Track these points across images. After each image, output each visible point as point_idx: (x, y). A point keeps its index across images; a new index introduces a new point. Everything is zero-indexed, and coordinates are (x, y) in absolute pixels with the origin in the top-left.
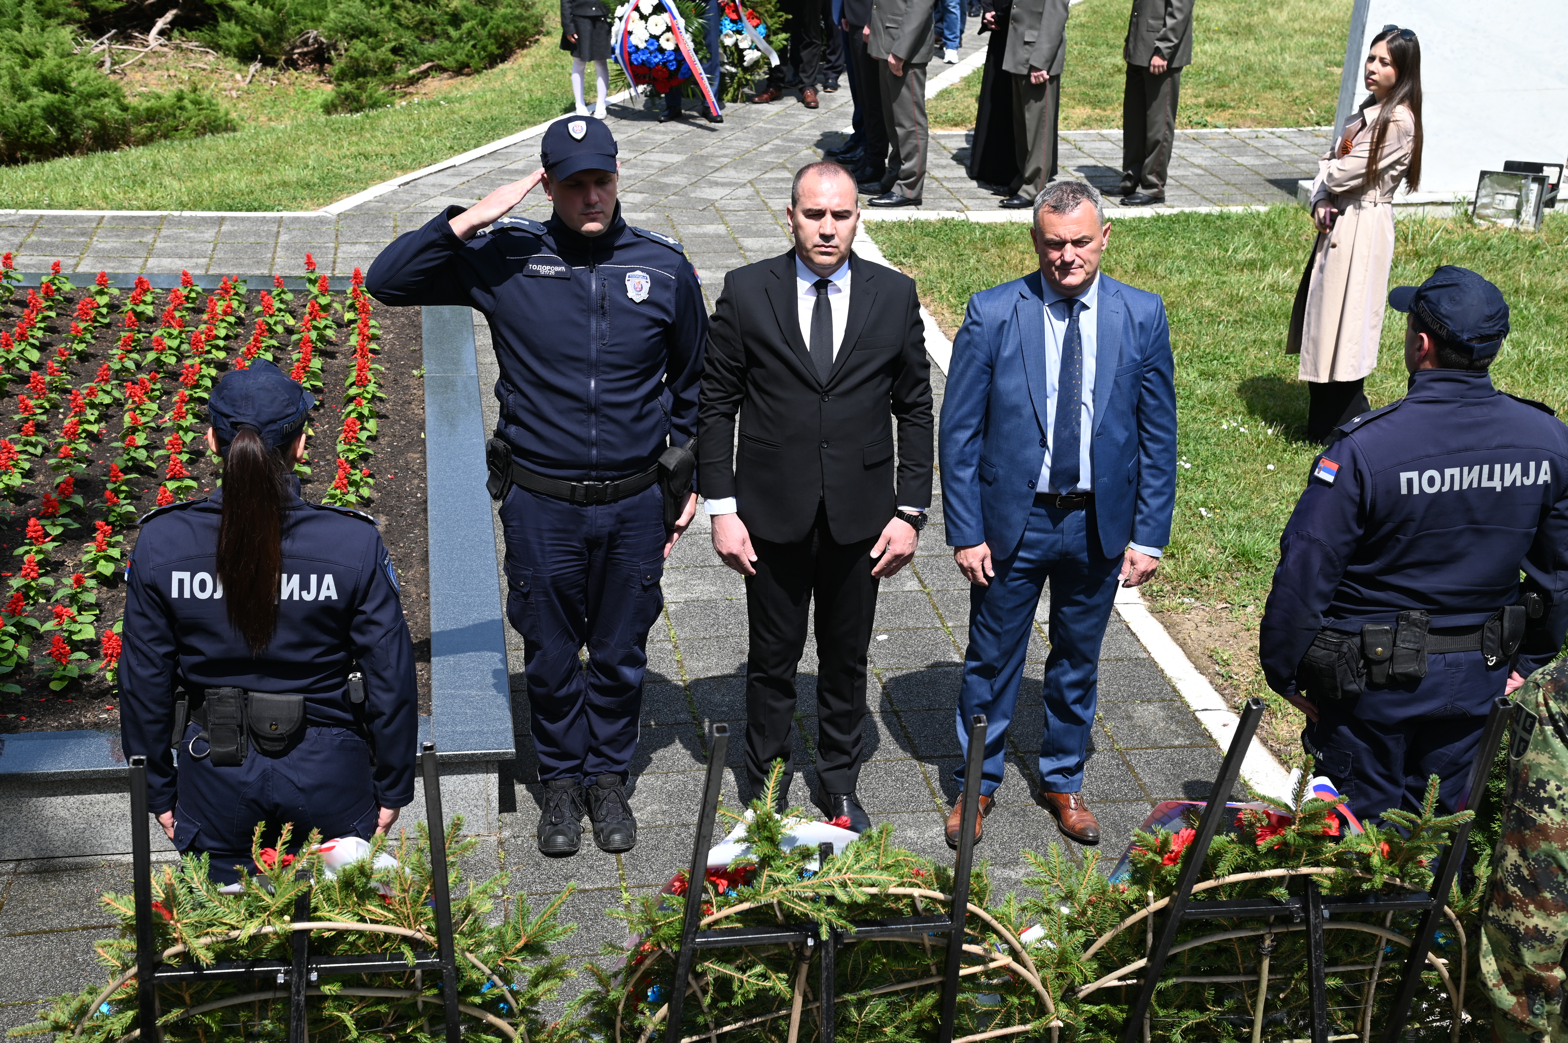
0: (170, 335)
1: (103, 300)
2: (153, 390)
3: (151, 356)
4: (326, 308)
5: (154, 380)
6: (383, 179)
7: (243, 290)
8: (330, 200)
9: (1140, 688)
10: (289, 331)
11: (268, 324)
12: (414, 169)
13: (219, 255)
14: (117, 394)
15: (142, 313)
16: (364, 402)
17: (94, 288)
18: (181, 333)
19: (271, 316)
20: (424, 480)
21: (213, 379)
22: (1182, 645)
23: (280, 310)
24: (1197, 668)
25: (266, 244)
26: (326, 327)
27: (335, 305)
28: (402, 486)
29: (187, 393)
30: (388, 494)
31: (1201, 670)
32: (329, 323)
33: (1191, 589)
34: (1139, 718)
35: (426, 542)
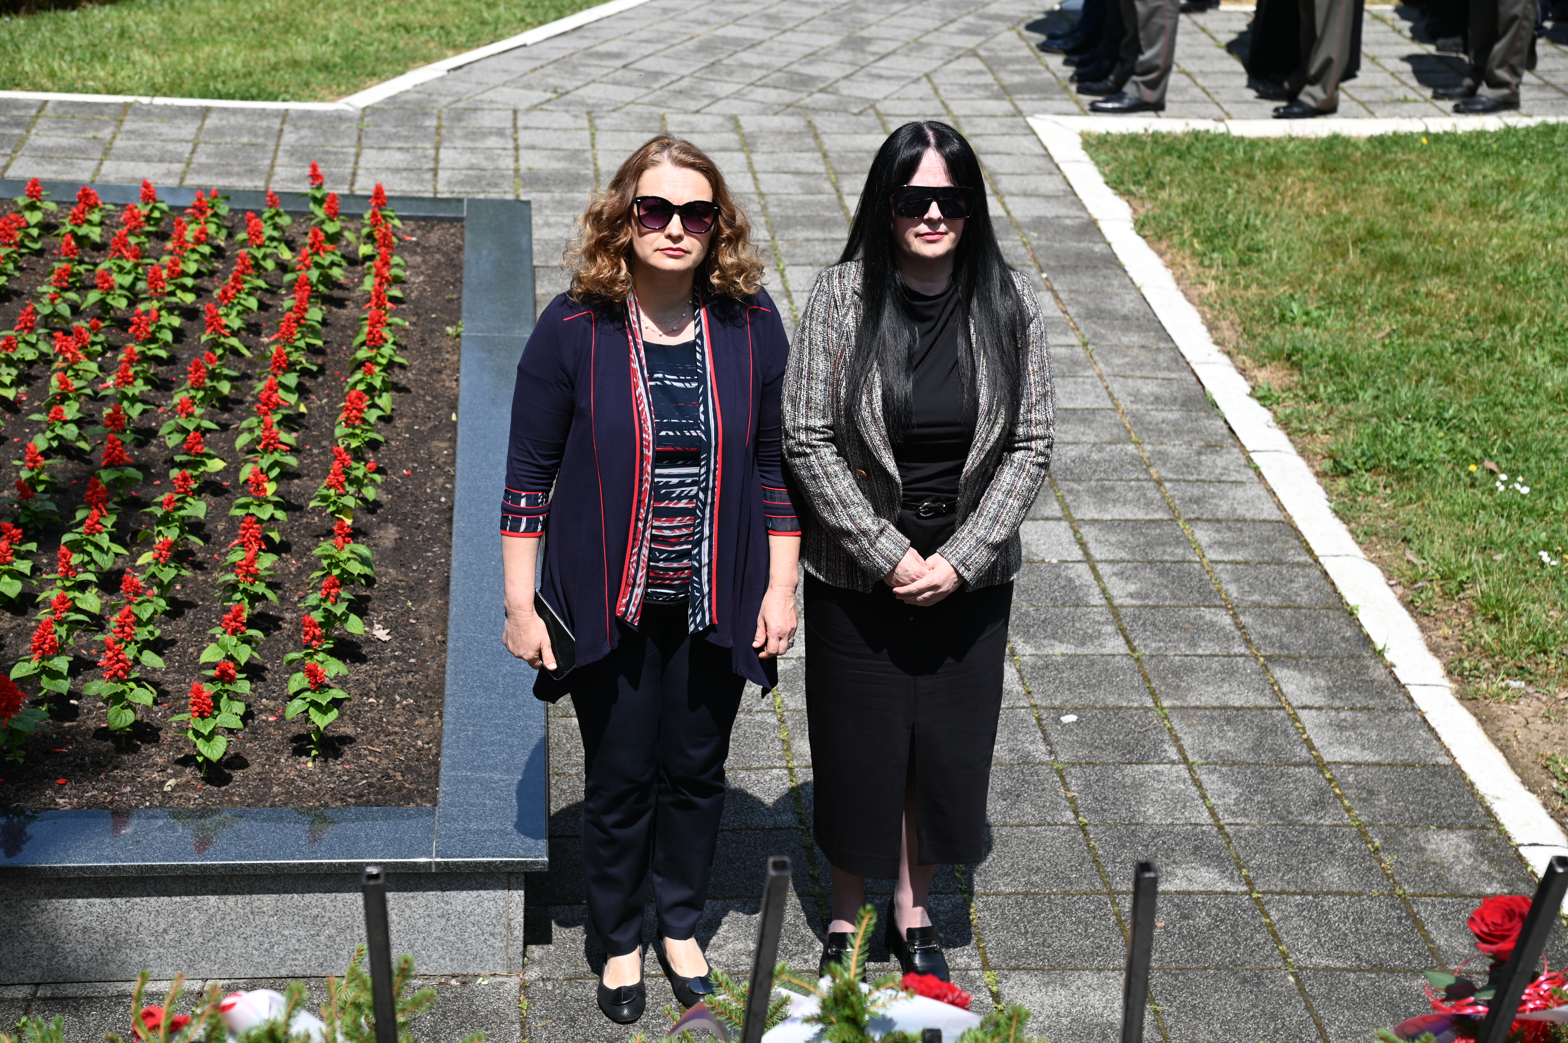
0: (121, 269)
1: (34, 217)
2: (93, 344)
3: (93, 296)
4: (335, 238)
5: (95, 329)
6: (428, 60)
7: (224, 209)
8: (356, 89)
9: (1438, 808)
10: (283, 267)
11: (254, 258)
12: (469, 48)
13: (201, 158)
14: (44, 347)
15: (86, 237)
16: (377, 369)
17: (22, 201)
18: (136, 266)
19: (259, 247)
20: (451, 478)
21: (176, 331)
22: (1504, 749)
23: (272, 239)
24: (1524, 782)
25: (263, 146)
26: (333, 264)
27: (346, 234)
28: (421, 486)
29: (138, 349)
30: (402, 496)
31: (1531, 786)
32: (337, 259)
33: (1521, 668)
34: (1434, 851)
35: (448, 564)
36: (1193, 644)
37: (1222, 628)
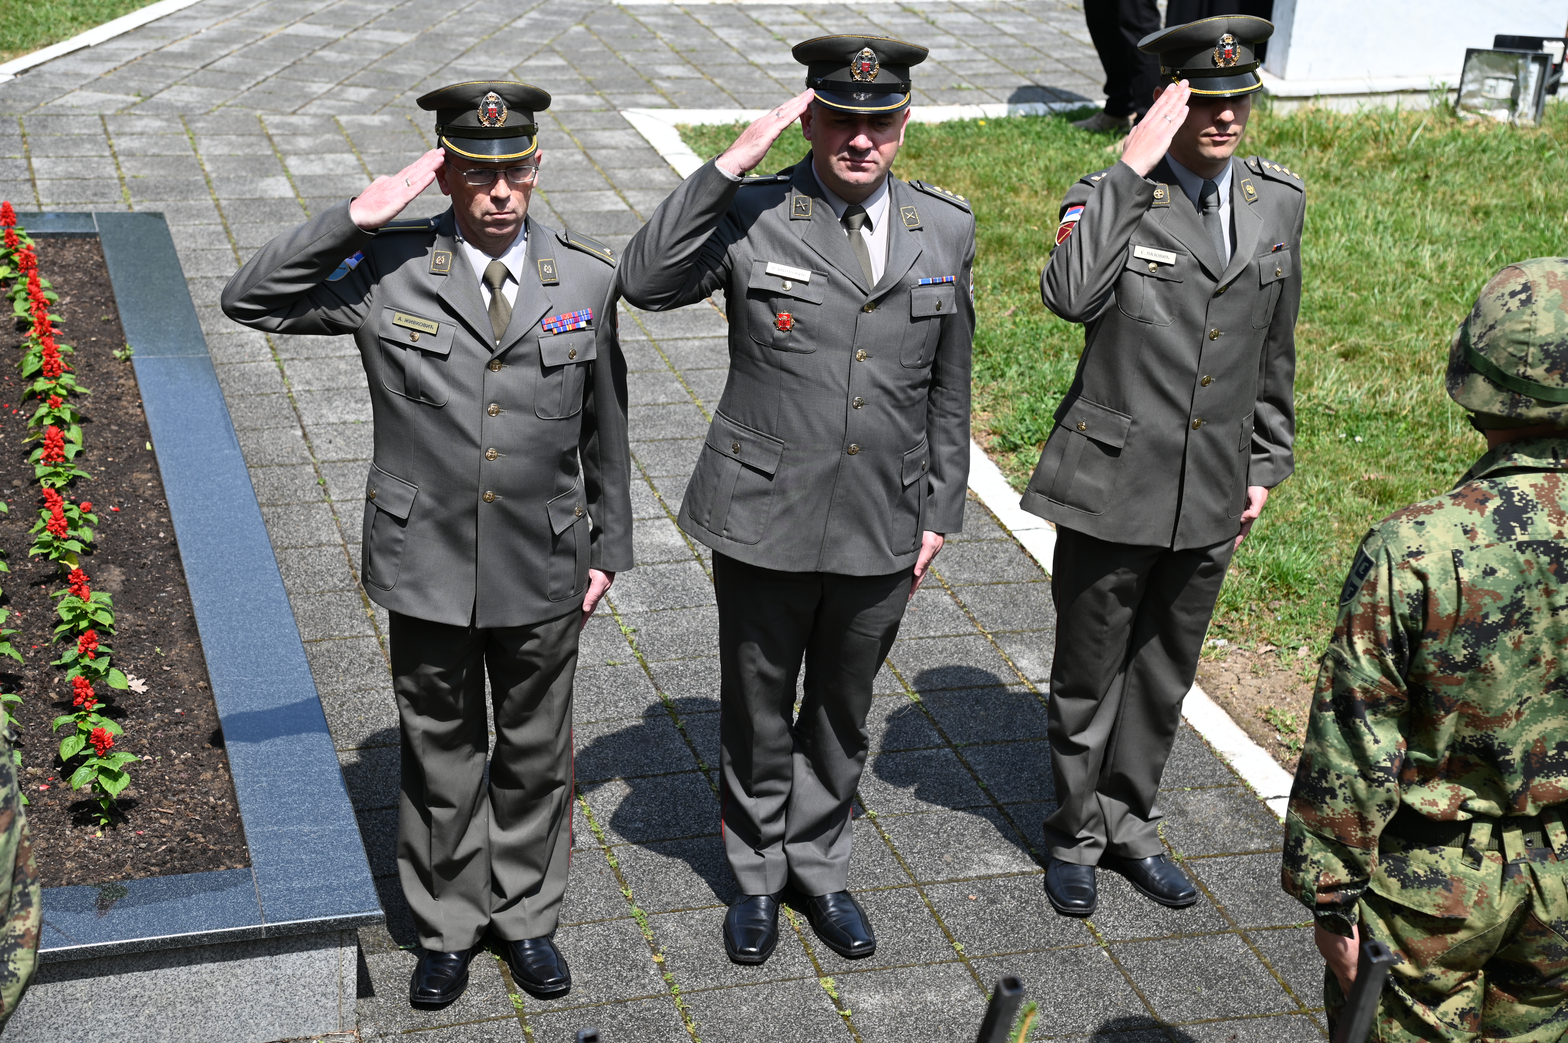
16: (60, 401)
20: (166, 512)
22: (1225, 706)
24: (1252, 737)
28: (133, 522)
30: (116, 534)
31: (1258, 740)
33: (1220, 627)
34: (1194, 813)
35: (189, 604)
36: (925, 627)
37: (946, 609)
